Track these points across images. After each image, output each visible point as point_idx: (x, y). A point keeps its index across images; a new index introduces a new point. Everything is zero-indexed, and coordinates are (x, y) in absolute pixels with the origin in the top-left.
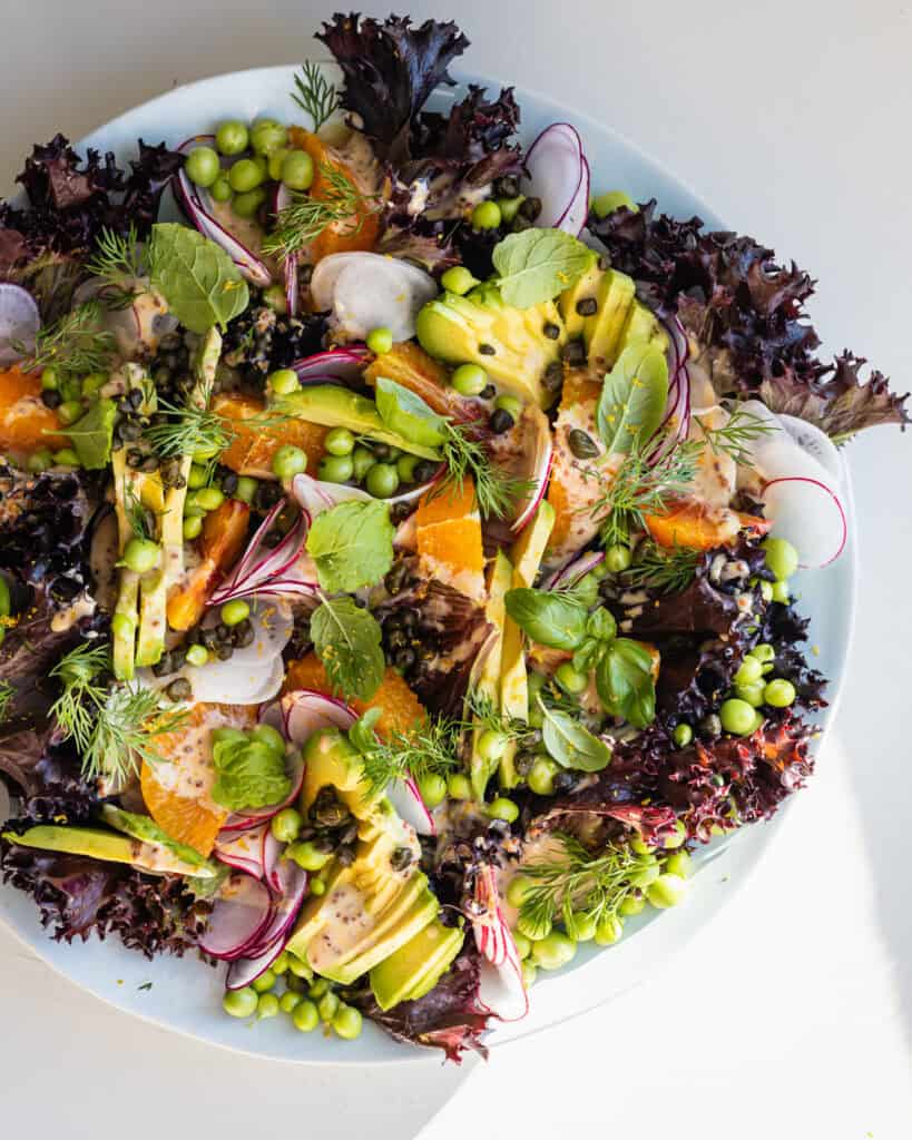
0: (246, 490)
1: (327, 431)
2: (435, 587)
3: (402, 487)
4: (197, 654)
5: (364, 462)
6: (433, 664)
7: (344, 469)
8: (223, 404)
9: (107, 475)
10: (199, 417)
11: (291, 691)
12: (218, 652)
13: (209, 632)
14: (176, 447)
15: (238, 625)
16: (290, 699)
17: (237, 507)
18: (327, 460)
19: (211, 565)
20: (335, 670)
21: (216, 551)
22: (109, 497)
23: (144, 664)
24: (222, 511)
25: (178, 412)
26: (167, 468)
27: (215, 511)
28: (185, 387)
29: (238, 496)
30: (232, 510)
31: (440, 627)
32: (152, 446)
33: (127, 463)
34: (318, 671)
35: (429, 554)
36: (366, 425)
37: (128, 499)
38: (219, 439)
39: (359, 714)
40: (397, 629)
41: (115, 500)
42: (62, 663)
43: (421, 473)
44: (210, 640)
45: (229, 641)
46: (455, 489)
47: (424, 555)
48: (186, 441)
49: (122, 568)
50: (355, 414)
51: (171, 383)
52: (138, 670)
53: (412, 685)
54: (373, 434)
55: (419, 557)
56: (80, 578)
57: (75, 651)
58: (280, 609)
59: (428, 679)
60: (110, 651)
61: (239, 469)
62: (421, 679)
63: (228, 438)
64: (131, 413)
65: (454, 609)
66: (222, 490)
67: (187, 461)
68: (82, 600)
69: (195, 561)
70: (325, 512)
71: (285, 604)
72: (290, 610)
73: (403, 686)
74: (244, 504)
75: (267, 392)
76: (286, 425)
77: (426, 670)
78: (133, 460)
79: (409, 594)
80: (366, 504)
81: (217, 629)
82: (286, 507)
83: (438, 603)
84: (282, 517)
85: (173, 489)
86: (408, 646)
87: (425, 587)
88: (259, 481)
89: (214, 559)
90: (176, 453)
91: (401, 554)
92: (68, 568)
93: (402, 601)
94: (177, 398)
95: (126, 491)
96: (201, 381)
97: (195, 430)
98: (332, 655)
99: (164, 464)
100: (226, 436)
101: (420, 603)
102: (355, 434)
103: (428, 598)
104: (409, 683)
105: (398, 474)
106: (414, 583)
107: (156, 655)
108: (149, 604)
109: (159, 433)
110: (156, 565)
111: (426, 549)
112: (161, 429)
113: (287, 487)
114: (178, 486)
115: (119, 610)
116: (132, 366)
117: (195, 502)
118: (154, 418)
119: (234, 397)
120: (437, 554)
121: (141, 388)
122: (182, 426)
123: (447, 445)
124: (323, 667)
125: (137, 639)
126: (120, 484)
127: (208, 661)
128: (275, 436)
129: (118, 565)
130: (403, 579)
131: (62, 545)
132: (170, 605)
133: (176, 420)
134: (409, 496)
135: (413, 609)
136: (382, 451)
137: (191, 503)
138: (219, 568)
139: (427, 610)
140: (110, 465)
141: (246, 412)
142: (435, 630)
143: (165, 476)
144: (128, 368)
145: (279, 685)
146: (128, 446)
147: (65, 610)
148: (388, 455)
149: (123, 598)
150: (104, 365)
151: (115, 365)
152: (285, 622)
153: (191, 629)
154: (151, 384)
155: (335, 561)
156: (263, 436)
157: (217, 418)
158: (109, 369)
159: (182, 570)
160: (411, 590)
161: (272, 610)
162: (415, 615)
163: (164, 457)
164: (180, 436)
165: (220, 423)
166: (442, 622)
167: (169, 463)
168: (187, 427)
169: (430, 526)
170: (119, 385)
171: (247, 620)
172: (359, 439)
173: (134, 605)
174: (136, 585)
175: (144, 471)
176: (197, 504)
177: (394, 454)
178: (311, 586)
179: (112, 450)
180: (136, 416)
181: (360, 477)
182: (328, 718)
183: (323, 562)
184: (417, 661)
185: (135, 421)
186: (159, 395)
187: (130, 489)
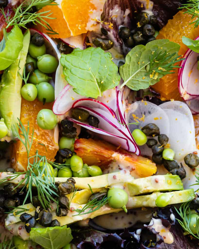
0: (67, 143)
1: (24, 100)
2: (105, 17)
3: (49, 51)
4: (168, 155)
5: (38, 77)
6: (149, 13)
7: (45, 87)
8: (19, 165)
9: (74, 226)
10: (30, 177)
11: (180, 94)
12: (165, 143)
13: (154, 150)
14: (51, 187)
15: (146, 134)
16: (184, 94)
17: (78, 146)
18: (41, 98)
19: (115, 155)
20: (164, 70)
21: (107, 154)
22: (86, 224)
23: (182, 184)
24: (82, 155)
25: (30, 190)
26: (65, 190)
27: (83, 159)
28: (14, 189)
29: (72, 147)
30: (81, 148)
31: (128, 12)
32: (53, 202)
33: (65, 215)
34: (166, 81)
35: (86, 26)
36: (17, 78)
37: (86, 211)
38: (41, 164)
39: (189, 49)
40: (133, 39)
41: (87, 219)
42: (191, 233)
43: (39, 41)
44: (159, 149)
45: (156, 138)
46: (46, 17)
47: (87, 29)
48: (46, 182)
49: (127, 208)
50: (12, 84)
51: (13, 198)
52: (185, 187)
53: (163, 24)
54: (21, 73)
55: (88, 32)
56: (139, 231)
57: (183, 226)
58: (133, 111)
59: (158, 15)
60: (178, 205)
61: (55, 149)
62: (158, 19)
63: (39, 158)
64: (35, 218)
65: (116, 4)
66: (70, 157)
67: (57, 180)
68: (153, 227)
69: (115, 166)
70: (74, 89)
71: (129, 108)
72: (132, 105)
73: (165, 29)
74: (76, 142)
75: (8, 140)
76: (26, 125)
77: (154, 16)
78: (63, 212)
79: (111, 34)
80: (64, 67)
81: (150, 147)
82: (73, 117)
83: (114, 14)
84: (80, 118)
85: (76, 185)
86: (142, 29)
87: (106, 23)
88: (61, 136)
89: (112, 154)
90: (54, 187)
91: (88, 44)
92: (135, 239)
93: (116, 37)
94: (21, 192)
95: (82, 213)
96: (9, 180)
97: (38, 178)
98: (155, 73)
99: (63, 192)
100: (38, 160)
101: (116, 27)
102: (23, 83)
103: (112, 21)
104: (163, 26)
105: (42, 55)
106: (104, 31)
107: (174, 178)
108: (145, 187)
109: (44, 199)
110: (121, 187)
111: (84, 28)
112: (42, 198)
113: (61, 118)
114: (73, 182)
115: (153, 205)
116: (7, 223)
117: (80, 171)
118: (36, 204)
119: (14, 160)
120: (85, 20)
121: (19, 215)
122: (38, 186)
123: (20, 24)
124: (163, 78)
125: (168, 191)
126: (79, 218)
127: (171, 148)
128: (33, 131)
129: (126, 210)
130: (103, 39)
131: (122, 246)
132: (143, 175)
133: (35, 190)
134: (54, 45)
135: (120, 30)
136: (30, 67)
137: (81, 174)
138: (116, 151)
139: (119, 22)
140: (69, 226)
141: (22, 151)
142: (129, 15)
143: (69, 191)
144: (9, 225)
145: (178, 103)
146: (55, 217)
147: (161, 236)
148: (32, 64)
149: (145, 204)
150: (9, 240)
151: (8, 234)
152: (139, 107)
153: (154, 161)
154: (16, 210)
155: (101, 80)
156: (34, 138)
157: (29, 166)
158: (11, 238)
159: (122, 172)
160: (109, 33)
161: (134, 116)
162: (122, 28)
163: (58, 193)
164: (44, 186)
165: (32, 165)
166: (124, 11)
167: (61, 189)
168: (37, 183)
169: (69, 28)
170: (20, 229)
171: (142, 130)
172: (26, 81)
173: (148, 196)
174: (135, 198)
175: (68, 205)
176: (81, 171)
177: (30, 61)
178: (118, 92)
179: (59, 226)
180: (36, 215)
181: (47, 78)
182: (192, 69)
183: (102, 87)
184: (149, 22)
185: (39, 216)
186: (21, 204)
187: (80, 211)
